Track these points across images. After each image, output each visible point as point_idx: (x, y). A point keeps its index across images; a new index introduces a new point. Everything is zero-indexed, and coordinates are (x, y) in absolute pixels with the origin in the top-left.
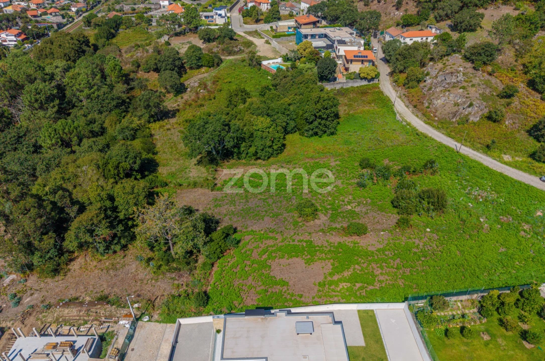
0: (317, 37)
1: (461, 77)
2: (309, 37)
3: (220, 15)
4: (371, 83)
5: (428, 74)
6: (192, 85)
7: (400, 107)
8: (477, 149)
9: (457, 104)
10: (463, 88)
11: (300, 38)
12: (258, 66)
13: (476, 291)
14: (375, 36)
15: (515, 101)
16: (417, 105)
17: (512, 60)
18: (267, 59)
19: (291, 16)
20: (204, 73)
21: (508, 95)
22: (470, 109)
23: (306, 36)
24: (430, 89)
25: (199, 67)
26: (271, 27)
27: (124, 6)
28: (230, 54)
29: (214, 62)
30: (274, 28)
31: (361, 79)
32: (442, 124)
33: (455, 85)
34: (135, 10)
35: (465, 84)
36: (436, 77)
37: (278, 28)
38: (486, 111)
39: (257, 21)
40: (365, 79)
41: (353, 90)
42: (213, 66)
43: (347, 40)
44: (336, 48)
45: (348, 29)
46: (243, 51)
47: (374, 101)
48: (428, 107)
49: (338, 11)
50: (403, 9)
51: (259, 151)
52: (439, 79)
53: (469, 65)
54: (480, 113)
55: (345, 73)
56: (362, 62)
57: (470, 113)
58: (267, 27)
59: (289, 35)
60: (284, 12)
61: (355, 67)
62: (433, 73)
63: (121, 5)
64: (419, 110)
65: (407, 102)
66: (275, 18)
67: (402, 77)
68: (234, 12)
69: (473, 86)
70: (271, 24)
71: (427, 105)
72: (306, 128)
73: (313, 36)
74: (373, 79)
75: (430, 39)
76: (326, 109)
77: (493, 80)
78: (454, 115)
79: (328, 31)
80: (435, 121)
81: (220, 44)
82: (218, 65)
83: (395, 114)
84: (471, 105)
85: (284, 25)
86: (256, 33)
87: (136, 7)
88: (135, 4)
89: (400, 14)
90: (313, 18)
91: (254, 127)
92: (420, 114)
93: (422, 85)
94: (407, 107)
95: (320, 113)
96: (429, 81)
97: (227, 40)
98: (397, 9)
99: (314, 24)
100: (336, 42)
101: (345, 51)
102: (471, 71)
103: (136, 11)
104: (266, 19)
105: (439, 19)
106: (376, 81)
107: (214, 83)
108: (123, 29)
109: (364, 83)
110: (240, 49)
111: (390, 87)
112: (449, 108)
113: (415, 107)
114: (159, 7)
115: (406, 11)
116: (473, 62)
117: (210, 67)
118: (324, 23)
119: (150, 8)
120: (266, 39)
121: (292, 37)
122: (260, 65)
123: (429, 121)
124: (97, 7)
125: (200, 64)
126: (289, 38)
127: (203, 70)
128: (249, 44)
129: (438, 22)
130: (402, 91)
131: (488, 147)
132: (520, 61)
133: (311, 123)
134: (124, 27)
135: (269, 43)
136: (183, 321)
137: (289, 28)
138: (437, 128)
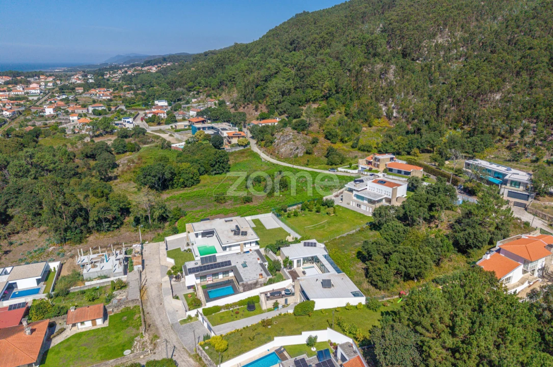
0: (207, 129)
1: (291, 137)
2: (201, 129)
3: (128, 122)
4: (246, 148)
5: (275, 138)
6: (122, 162)
7: (264, 156)
8: (302, 166)
9: (291, 150)
10: (293, 141)
11: (195, 130)
12: (169, 148)
13: (299, 204)
14: (245, 127)
15: (319, 145)
16: (272, 154)
17: (318, 128)
18: (174, 144)
19: (184, 119)
20: (129, 155)
21: (315, 142)
22: (298, 151)
23: (199, 129)
24: (278, 145)
25: (125, 152)
26: (172, 127)
27: (36, 122)
28: (145, 143)
29: (135, 149)
30: (174, 127)
31: (240, 146)
32: (286, 159)
33: (289, 141)
34: (46, 124)
35: (294, 139)
36: (280, 139)
37: (177, 127)
38: (305, 150)
39: (159, 124)
40: (242, 146)
41: (235, 152)
42: (135, 151)
43: (227, 128)
44: (221, 133)
45: (226, 123)
46: (154, 142)
47: (249, 155)
48: (278, 154)
49: (218, 114)
50: (259, 111)
51: (186, 181)
52: (281, 139)
53: (295, 131)
54: (303, 151)
55: (229, 145)
56: (239, 137)
57: (298, 153)
58: (168, 127)
59: (186, 130)
60: (179, 118)
61: (235, 141)
62: (278, 137)
63: (32, 122)
64: (274, 155)
65: (267, 154)
66: (172, 121)
67: (263, 143)
68: (137, 121)
69: (298, 140)
70: (170, 125)
71: (277, 152)
72: (212, 170)
73: (204, 128)
74: (246, 145)
75: (276, 124)
76: (222, 157)
77: (308, 137)
78: (291, 154)
79: (213, 125)
80: (282, 159)
81: (136, 138)
82: (138, 150)
83: (261, 159)
84: (297, 148)
85: (181, 125)
86: (161, 131)
87: (48, 122)
88: (46, 120)
89: (258, 113)
90: (201, 119)
91: (181, 169)
92: (274, 157)
93: (273, 144)
94: (268, 156)
95: (219, 159)
96: (277, 141)
97: (141, 135)
98: (256, 111)
99: (203, 122)
100: (220, 130)
101: (227, 133)
102: (297, 134)
103: (48, 125)
104: (166, 122)
105: (281, 114)
106: (248, 147)
107: (139, 159)
108: (42, 137)
109: (242, 148)
110: (152, 141)
111: (257, 149)
112: (288, 152)
113: (271, 154)
114: (68, 121)
115: (261, 111)
116: (296, 129)
117: (132, 152)
118: (209, 121)
119: (61, 123)
120: (169, 133)
121: (189, 131)
122: (170, 147)
123: (279, 159)
124: (5, 126)
125: (125, 150)
126: (187, 132)
127: (128, 153)
128: (158, 137)
129: (280, 115)
130: (263, 149)
131: (307, 164)
132: (321, 128)
133: (214, 166)
134: (43, 136)
135: (173, 136)
136: (168, 239)
137: (185, 126)
138: (284, 162)
